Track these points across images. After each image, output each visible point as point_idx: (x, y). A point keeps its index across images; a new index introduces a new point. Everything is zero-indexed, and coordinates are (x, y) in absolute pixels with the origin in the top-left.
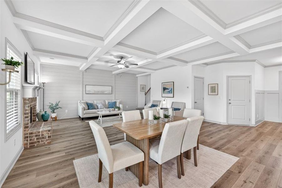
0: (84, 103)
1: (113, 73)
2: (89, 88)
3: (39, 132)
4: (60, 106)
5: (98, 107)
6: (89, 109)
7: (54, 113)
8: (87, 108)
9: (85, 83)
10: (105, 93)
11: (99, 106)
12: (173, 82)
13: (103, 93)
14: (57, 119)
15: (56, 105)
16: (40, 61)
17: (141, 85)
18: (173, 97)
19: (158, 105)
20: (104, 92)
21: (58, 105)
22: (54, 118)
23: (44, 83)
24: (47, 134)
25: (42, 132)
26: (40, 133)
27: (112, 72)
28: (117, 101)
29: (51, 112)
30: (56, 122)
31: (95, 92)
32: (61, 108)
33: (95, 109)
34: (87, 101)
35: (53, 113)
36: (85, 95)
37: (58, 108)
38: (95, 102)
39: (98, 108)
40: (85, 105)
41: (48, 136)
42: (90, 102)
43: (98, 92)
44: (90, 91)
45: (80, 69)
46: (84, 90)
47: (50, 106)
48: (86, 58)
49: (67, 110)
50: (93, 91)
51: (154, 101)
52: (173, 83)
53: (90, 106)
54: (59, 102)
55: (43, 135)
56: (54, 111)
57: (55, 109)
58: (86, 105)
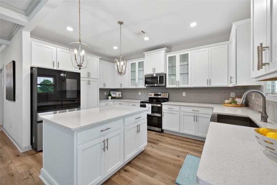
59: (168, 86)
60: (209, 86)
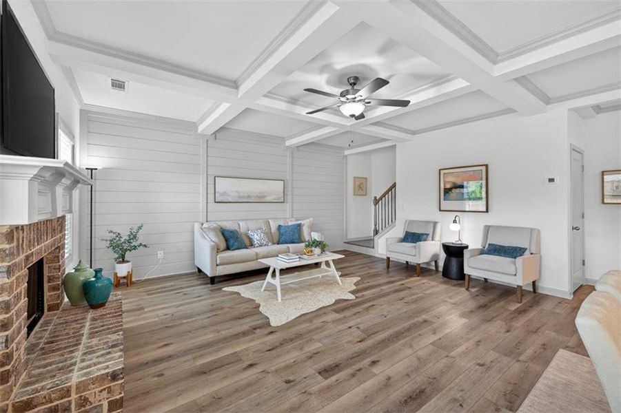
0: (214, 230)
1: (288, 143)
2: (223, 185)
3: (68, 392)
4: (141, 238)
5: (251, 240)
6: (228, 248)
7: (124, 261)
8: (223, 245)
9: (212, 172)
10: (268, 199)
11: (256, 238)
12: (487, 166)
13: (260, 200)
14: (133, 280)
15: (129, 236)
16: (80, 99)
17: (355, 178)
18: (487, 211)
19: (428, 235)
20: (265, 197)
21: (135, 237)
22: (124, 278)
23: (92, 169)
24: (105, 394)
25: (81, 387)
26: (74, 396)
27: (284, 142)
28: (302, 222)
29: (116, 259)
30: (131, 290)
31: (240, 197)
32: (145, 246)
33: (246, 247)
34: (219, 223)
35: (119, 262)
36: (212, 206)
37: (135, 248)
38: (243, 227)
39: (252, 245)
40: (217, 236)
41: (110, 403)
42: (229, 225)
43: (249, 197)
44: (229, 195)
45: (200, 129)
46: (211, 191)
47: (111, 241)
48: (235, 85)
49: (162, 252)
50: (236, 194)
51: (410, 223)
52: (484, 168)
53: (231, 240)
54: (140, 228)
55: (86, 400)
56: (123, 256)
57: (126, 250)
58: (220, 234)
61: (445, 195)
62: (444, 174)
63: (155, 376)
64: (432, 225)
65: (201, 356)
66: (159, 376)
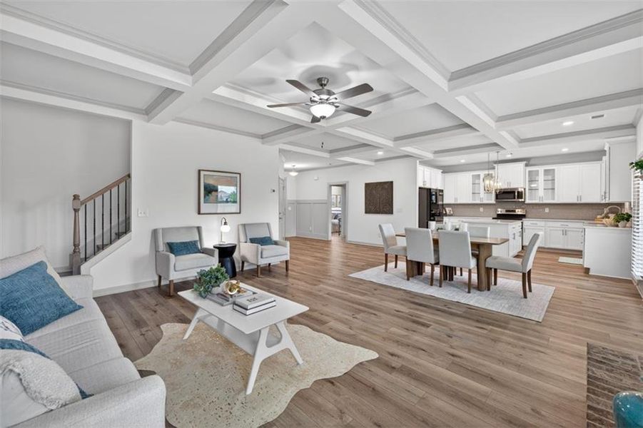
12: (240, 174)
18: (240, 213)
52: (237, 175)
59: (527, 201)
60: (579, 202)
61: (205, 197)
62: (204, 175)
63: (543, 416)
64: (196, 231)
65: (477, 392)
66: (538, 413)
